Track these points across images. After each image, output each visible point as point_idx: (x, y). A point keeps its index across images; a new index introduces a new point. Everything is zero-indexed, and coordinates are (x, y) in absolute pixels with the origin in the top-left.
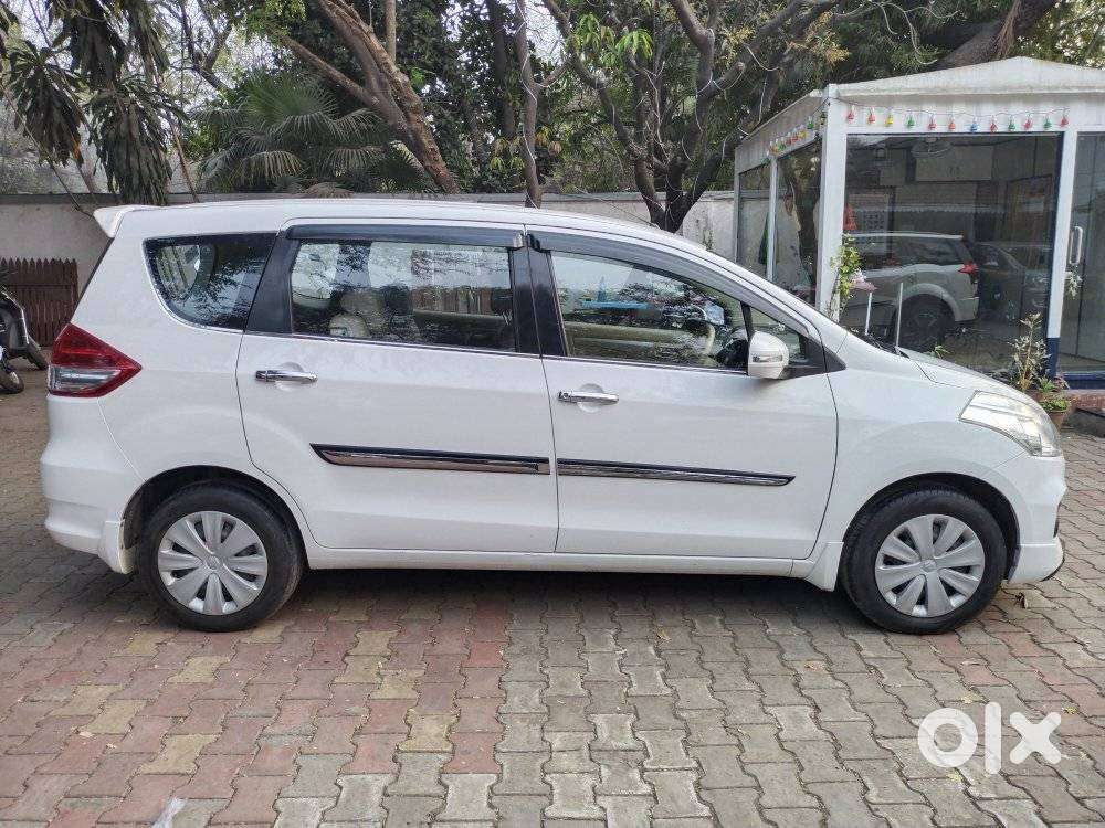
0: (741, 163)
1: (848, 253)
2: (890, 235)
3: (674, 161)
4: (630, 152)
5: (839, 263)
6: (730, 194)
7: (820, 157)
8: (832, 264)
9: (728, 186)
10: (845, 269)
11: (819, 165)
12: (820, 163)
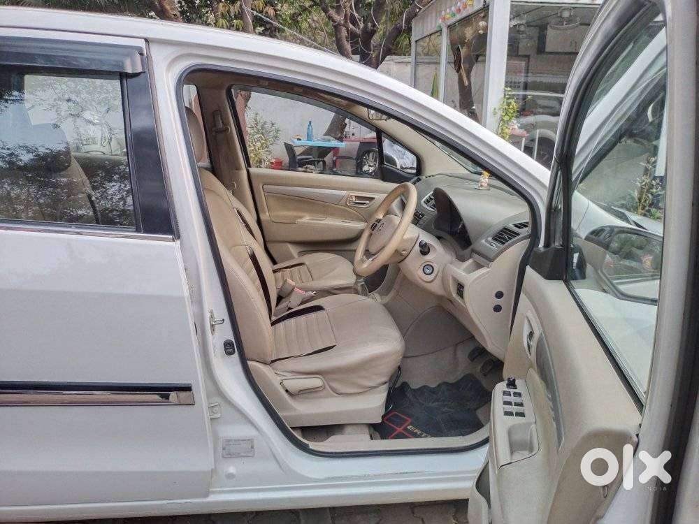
0: (418, 30)
1: (509, 104)
2: (524, 93)
3: (366, 27)
4: (330, 18)
5: (500, 113)
6: (406, 59)
7: (487, 21)
8: (495, 114)
9: (406, 52)
10: (506, 118)
11: (486, 28)
12: (487, 27)
